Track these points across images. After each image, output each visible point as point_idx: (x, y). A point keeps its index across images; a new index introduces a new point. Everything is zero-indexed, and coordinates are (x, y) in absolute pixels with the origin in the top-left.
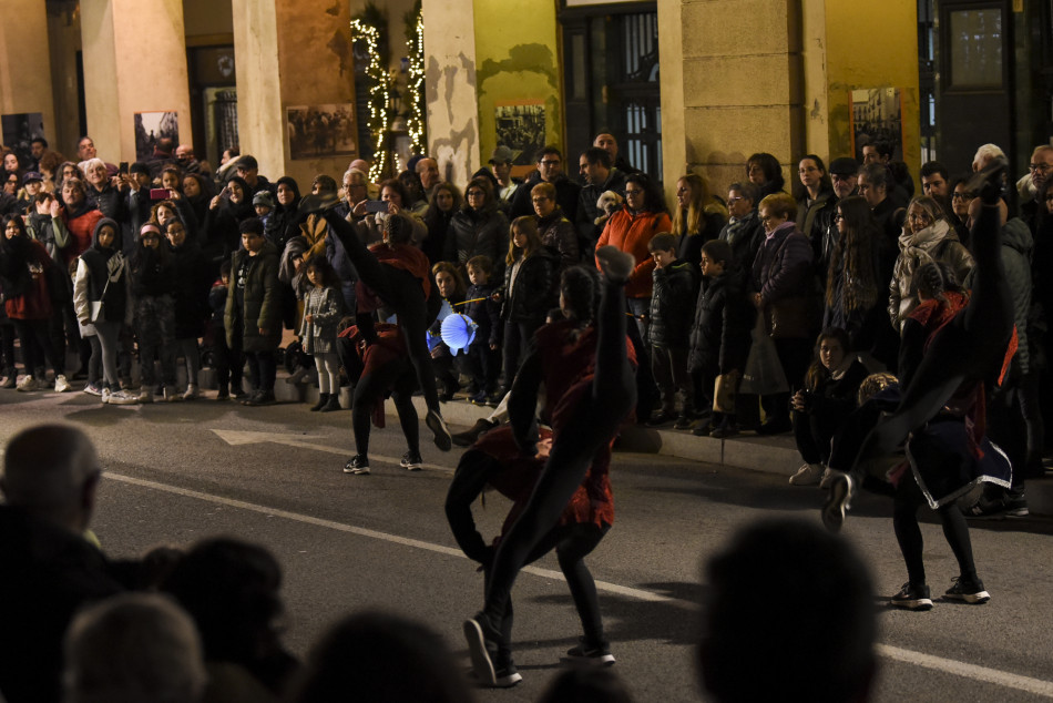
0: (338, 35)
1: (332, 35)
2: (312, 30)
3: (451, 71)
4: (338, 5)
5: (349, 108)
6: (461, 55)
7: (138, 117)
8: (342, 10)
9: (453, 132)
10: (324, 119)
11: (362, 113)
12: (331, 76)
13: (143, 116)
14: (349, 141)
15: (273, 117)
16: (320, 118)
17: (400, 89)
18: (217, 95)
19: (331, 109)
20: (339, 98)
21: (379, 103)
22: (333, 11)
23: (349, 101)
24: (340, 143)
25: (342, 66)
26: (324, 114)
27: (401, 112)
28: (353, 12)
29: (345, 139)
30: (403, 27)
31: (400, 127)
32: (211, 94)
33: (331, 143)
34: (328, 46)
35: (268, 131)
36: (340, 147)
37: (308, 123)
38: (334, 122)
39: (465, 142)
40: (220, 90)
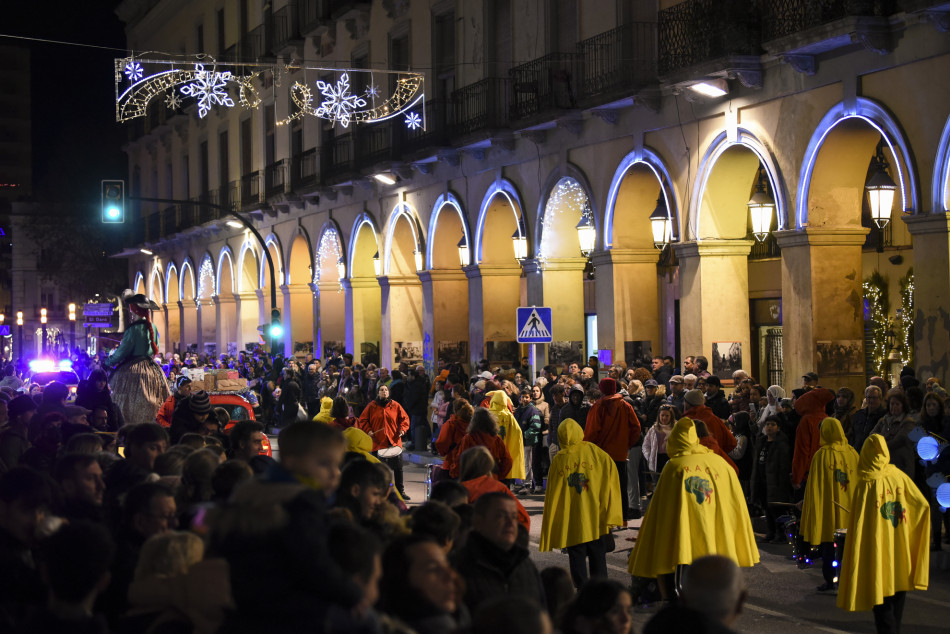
0: (854, 292)
1: (849, 293)
2: (836, 289)
3: (933, 320)
4: (854, 273)
5: (859, 343)
6: (940, 309)
7: (715, 346)
8: (856, 277)
9: (932, 361)
10: (842, 350)
11: (868, 346)
12: (848, 321)
13: (719, 345)
14: (859, 365)
15: (806, 348)
16: (839, 349)
17: (896, 330)
18: (768, 331)
19: (847, 343)
20: (853, 336)
21: (880, 339)
22: (851, 277)
23: (860, 338)
24: (853, 367)
25: (856, 315)
26: (842, 347)
27: (896, 346)
28: (864, 278)
29: (856, 364)
30: (899, 288)
31: (894, 356)
32: (764, 330)
33: (846, 366)
34: (847, 300)
35: (803, 357)
36: (852, 369)
37: (831, 352)
38: (849, 352)
39: (941, 369)
40: (770, 328)
